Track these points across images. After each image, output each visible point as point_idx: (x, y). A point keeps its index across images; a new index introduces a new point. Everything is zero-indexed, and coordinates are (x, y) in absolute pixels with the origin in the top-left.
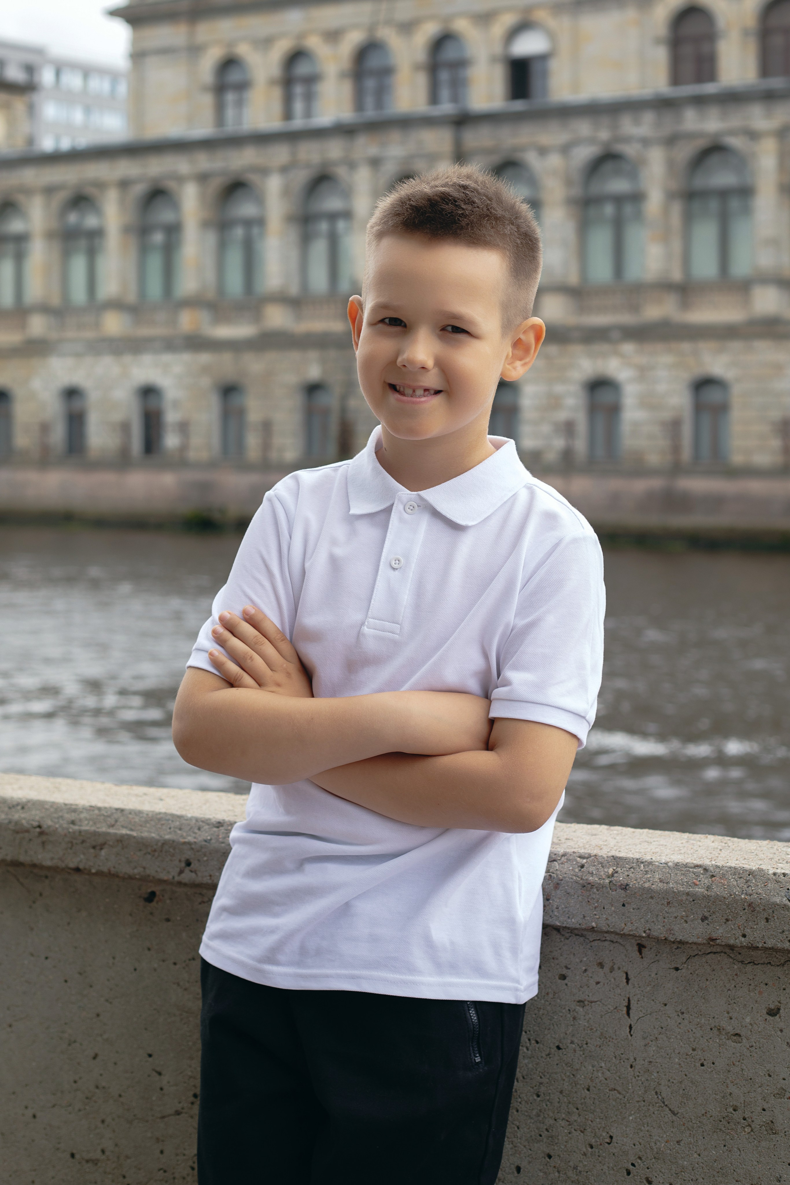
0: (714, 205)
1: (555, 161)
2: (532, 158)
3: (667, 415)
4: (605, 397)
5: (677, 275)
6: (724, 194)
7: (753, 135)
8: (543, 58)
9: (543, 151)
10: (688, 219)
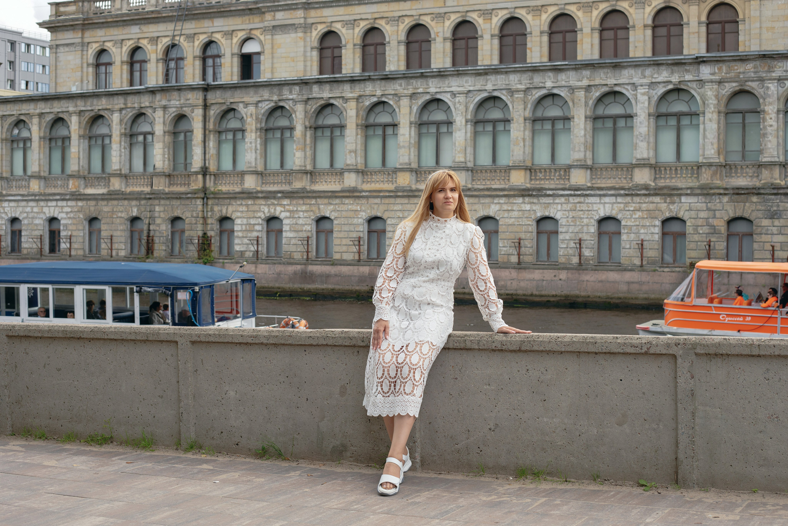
0: (328, 133)
1: (252, 109)
2: (240, 108)
3: (305, 235)
4: (275, 225)
5: (309, 168)
6: (332, 127)
7: (346, 100)
8: (258, 54)
9: (246, 105)
10: (315, 139)
